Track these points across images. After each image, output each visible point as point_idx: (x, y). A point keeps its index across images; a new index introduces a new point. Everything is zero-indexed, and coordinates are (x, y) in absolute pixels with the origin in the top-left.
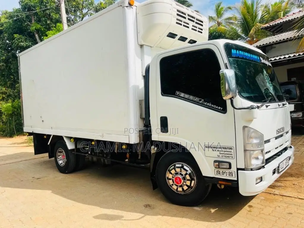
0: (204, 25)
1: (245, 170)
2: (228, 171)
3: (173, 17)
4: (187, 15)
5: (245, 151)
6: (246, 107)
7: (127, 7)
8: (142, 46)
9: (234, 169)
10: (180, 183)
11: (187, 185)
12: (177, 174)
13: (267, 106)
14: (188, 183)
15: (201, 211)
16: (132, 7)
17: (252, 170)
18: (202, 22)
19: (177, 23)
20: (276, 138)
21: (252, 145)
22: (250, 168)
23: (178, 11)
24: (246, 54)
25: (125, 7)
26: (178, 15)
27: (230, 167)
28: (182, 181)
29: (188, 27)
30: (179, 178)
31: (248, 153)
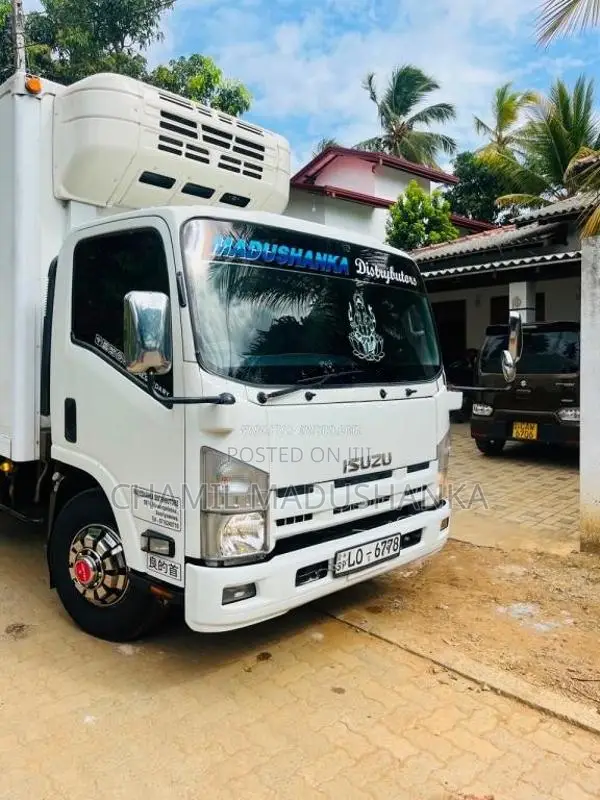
0: (271, 156)
1: (204, 565)
2: (168, 561)
3: (146, 130)
4: (199, 126)
5: (205, 513)
7: (22, 95)
8: (66, 203)
9: (179, 558)
10: (88, 578)
11: (106, 587)
12: (85, 553)
13: (309, 397)
14: (108, 581)
15: (129, 656)
16: (39, 96)
17: (221, 564)
18: (262, 148)
19: (161, 147)
20: (339, 483)
22: (216, 559)
23: (164, 114)
25: (16, 96)
26: (163, 125)
27: (172, 553)
28: (92, 574)
29: (207, 161)
30: (86, 566)
31: (211, 519)
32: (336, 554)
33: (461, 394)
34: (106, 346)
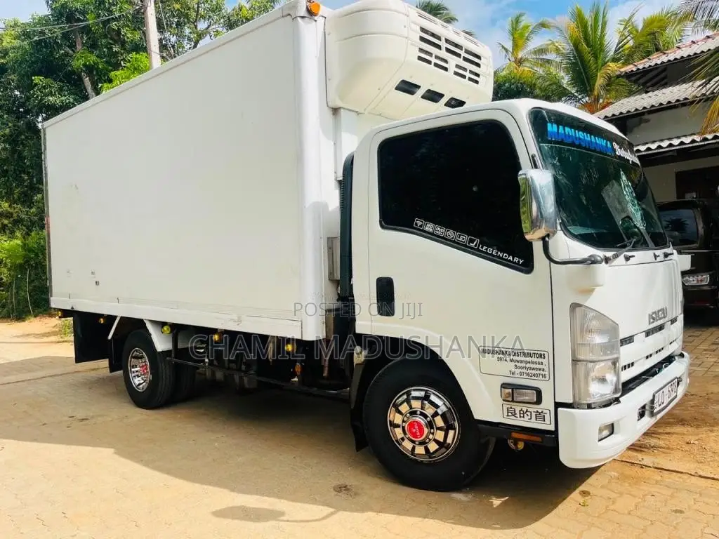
0: (485, 64)
1: (573, 408)
2: (533, 409)
3: (412, 44)
4: (443, 39)
5: (575, 361)
6: (578, 258)
7: (303, 17)
8: (336, 111)
9: (547, 404)
10: (421, 435)
11: (437, 442)
12: (413, 413)
13: (627, 259)
14: (440, 436)
15: (469, 502)
16: (316, 18)
17: (589, 407)
18: (479, 57)
19: (420, 58)
20: (648, 333)
21: (592, 348)
22: (585, 402)
23: (423, 30)
24: (581, 135)
25: (299, 19)
26: (422, 39)
27: (539, 401)
28: (426, 430)
29: (446, 69)
30: (419, 424)
31: (581, 367)
32: (654, 396)
33: (689, 257)
34: (429, 227)
